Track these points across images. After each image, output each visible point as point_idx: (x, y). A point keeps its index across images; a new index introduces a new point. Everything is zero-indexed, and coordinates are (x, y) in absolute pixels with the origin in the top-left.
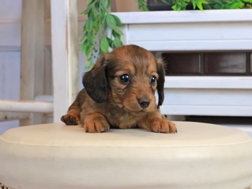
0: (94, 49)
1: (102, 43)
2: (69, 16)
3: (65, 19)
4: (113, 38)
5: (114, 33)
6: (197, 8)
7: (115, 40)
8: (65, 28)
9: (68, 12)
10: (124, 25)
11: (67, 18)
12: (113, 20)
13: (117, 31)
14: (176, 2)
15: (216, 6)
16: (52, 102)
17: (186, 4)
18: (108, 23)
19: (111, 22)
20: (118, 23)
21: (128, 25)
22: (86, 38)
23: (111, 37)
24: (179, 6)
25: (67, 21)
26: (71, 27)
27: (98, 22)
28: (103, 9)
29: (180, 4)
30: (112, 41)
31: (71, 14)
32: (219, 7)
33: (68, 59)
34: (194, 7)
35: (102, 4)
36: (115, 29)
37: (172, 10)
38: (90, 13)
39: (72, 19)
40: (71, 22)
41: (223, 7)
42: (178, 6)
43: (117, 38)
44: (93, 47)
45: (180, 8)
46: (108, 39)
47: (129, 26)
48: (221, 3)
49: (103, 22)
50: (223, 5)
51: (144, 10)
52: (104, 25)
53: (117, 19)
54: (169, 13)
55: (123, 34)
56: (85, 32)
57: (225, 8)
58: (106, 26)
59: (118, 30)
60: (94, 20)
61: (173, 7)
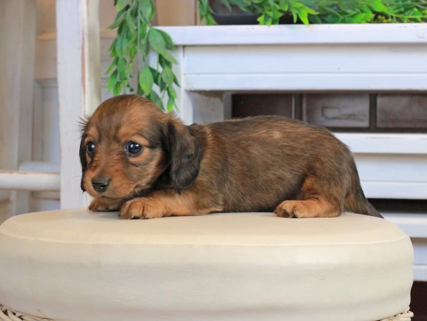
0: (128, 86)
1: (141, 76)
2: (86, 31)
3: (81, 37)
4: (160, 70)
5: (162, 61)
6: (299, 22)
7: (163, 72)
8: (80, 51)
9: (86, 24)
10: (177, 47)
11: (83, 34)
12: (160, 39)
13: (166, 57)
14: (264, 11)
15: (329, 18)
16: (58, 173)
17: (281, 15)
18: (152, 44)
19: (157, 42)
20: (169, 45)
21: (184, 46)
22: (115, 68)
23: (158, 67)
24: (269, 17)
25: (83, 39)
26: (90, 50)
27: (136, 41)
28: (143, 20)
29: (270, 14)
30: (159, 74)
31: (89, 28)
32: (335, 20)
33: (84, 103)
34: (295, 20)
35: (141, 12)
36: (163, 54)
37: (257, 23)
38: (122, 27)
39: (91, 36)
40: (89, 41)
41: (341, 20)
42: (267, 17)
43: (166, 68)
44: (126, 82)
45: (270, 20)
46: (153, 71)
47: (186, 48)
48: (338, 14)
49: (144, 42)
50: (341, 17)
51: (208, 24)
52: (145, 47)
53: (166, 38)
54: (253, 28)
55: (176, 63)
56: (114, 58)
57: (344, 22)
58: (148, 49)
59: (167, 55)
60: (128, 38)
61: (260, 19)
